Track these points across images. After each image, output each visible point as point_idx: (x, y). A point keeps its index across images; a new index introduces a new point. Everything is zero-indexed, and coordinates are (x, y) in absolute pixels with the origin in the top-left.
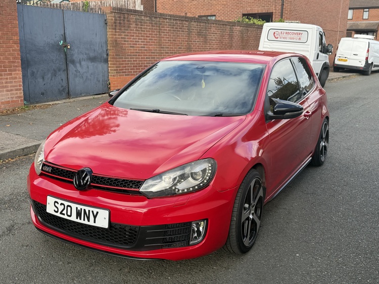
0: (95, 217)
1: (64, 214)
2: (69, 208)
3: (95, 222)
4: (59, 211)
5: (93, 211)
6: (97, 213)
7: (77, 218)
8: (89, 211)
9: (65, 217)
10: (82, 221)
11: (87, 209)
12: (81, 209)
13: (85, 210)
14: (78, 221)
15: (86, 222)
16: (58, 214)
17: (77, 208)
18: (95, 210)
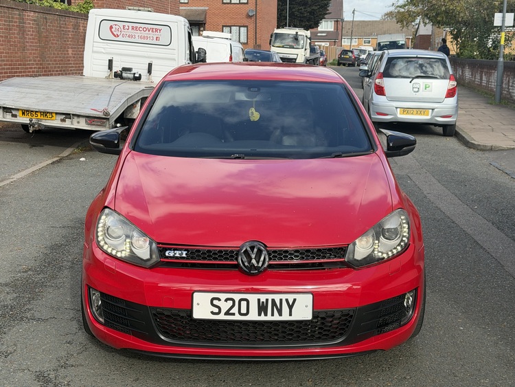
0: (291, 307)
1: (234, 314)
2: (244, 304)
3: (290, 315)
4: (223, 311)
5: (287, 300)
6: (295, 300)
7: (260, 315)
8: (281, 300)
9: (237, 317)
10: (269, 318)
11: (277, 297)
12: (267, 300)
13: (273, 301)
14: (263, 318)
15: (276, 317)
16: (222, 317)
17: (259, 300)
18: (291, 297)
